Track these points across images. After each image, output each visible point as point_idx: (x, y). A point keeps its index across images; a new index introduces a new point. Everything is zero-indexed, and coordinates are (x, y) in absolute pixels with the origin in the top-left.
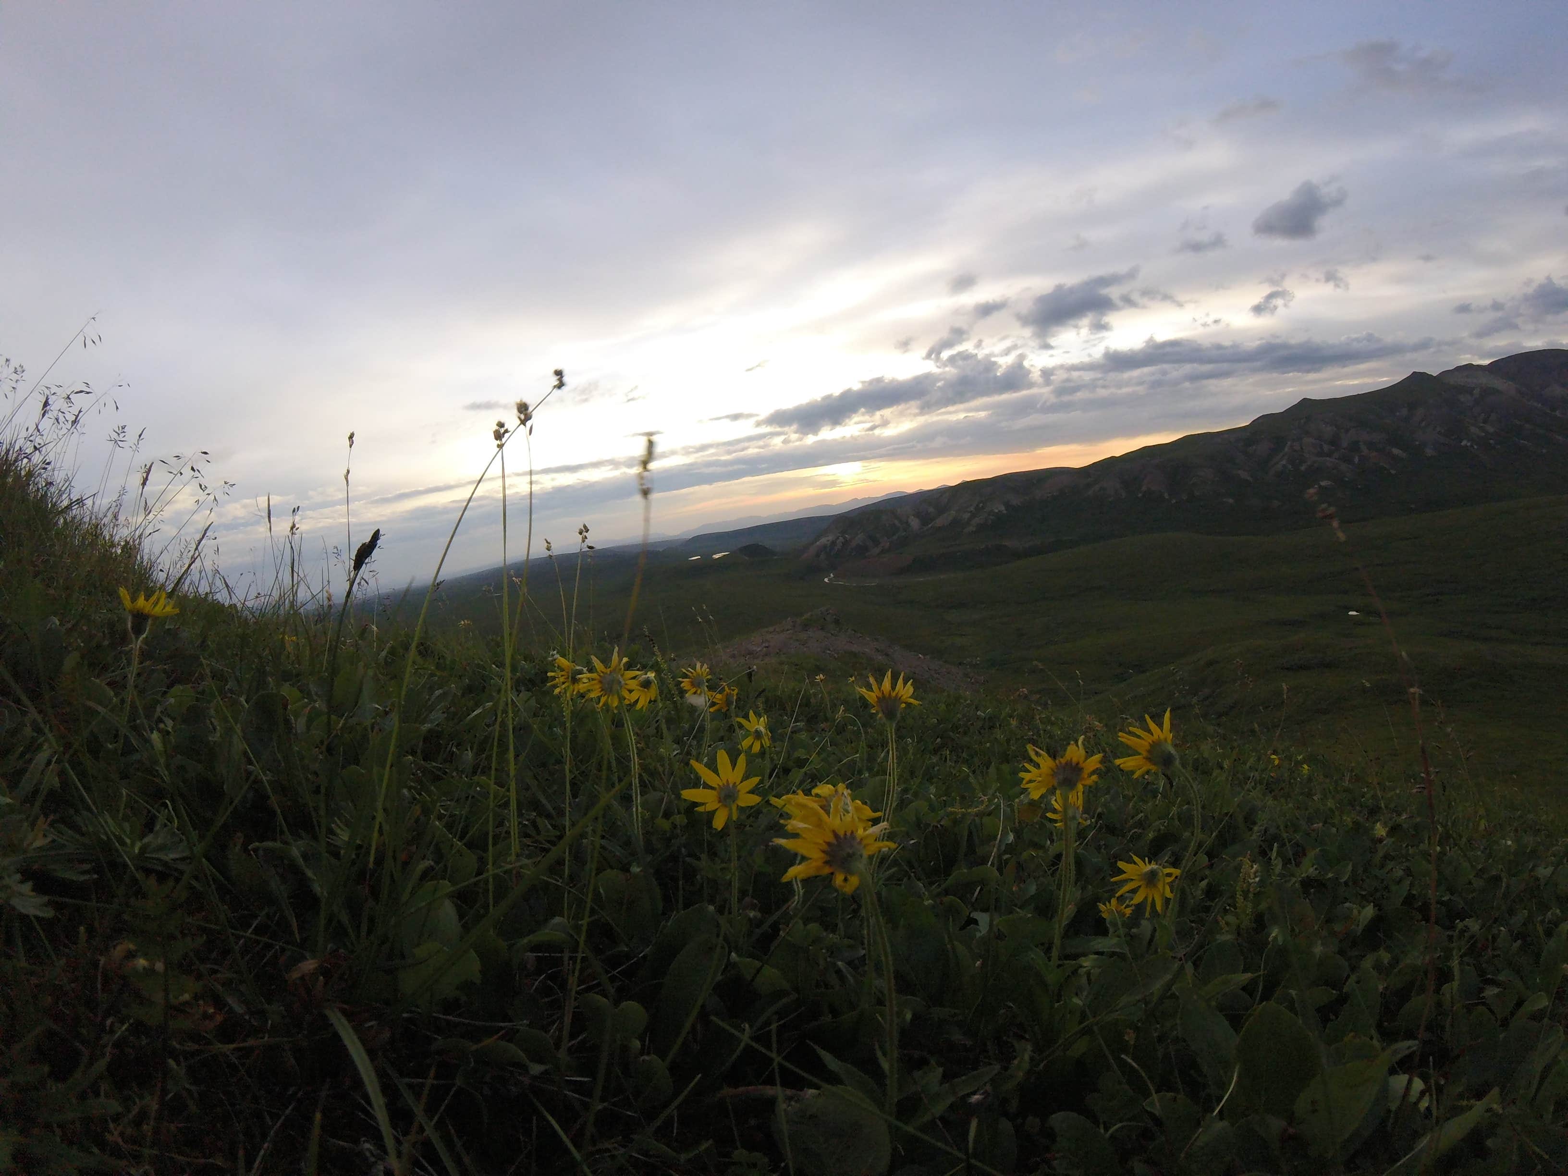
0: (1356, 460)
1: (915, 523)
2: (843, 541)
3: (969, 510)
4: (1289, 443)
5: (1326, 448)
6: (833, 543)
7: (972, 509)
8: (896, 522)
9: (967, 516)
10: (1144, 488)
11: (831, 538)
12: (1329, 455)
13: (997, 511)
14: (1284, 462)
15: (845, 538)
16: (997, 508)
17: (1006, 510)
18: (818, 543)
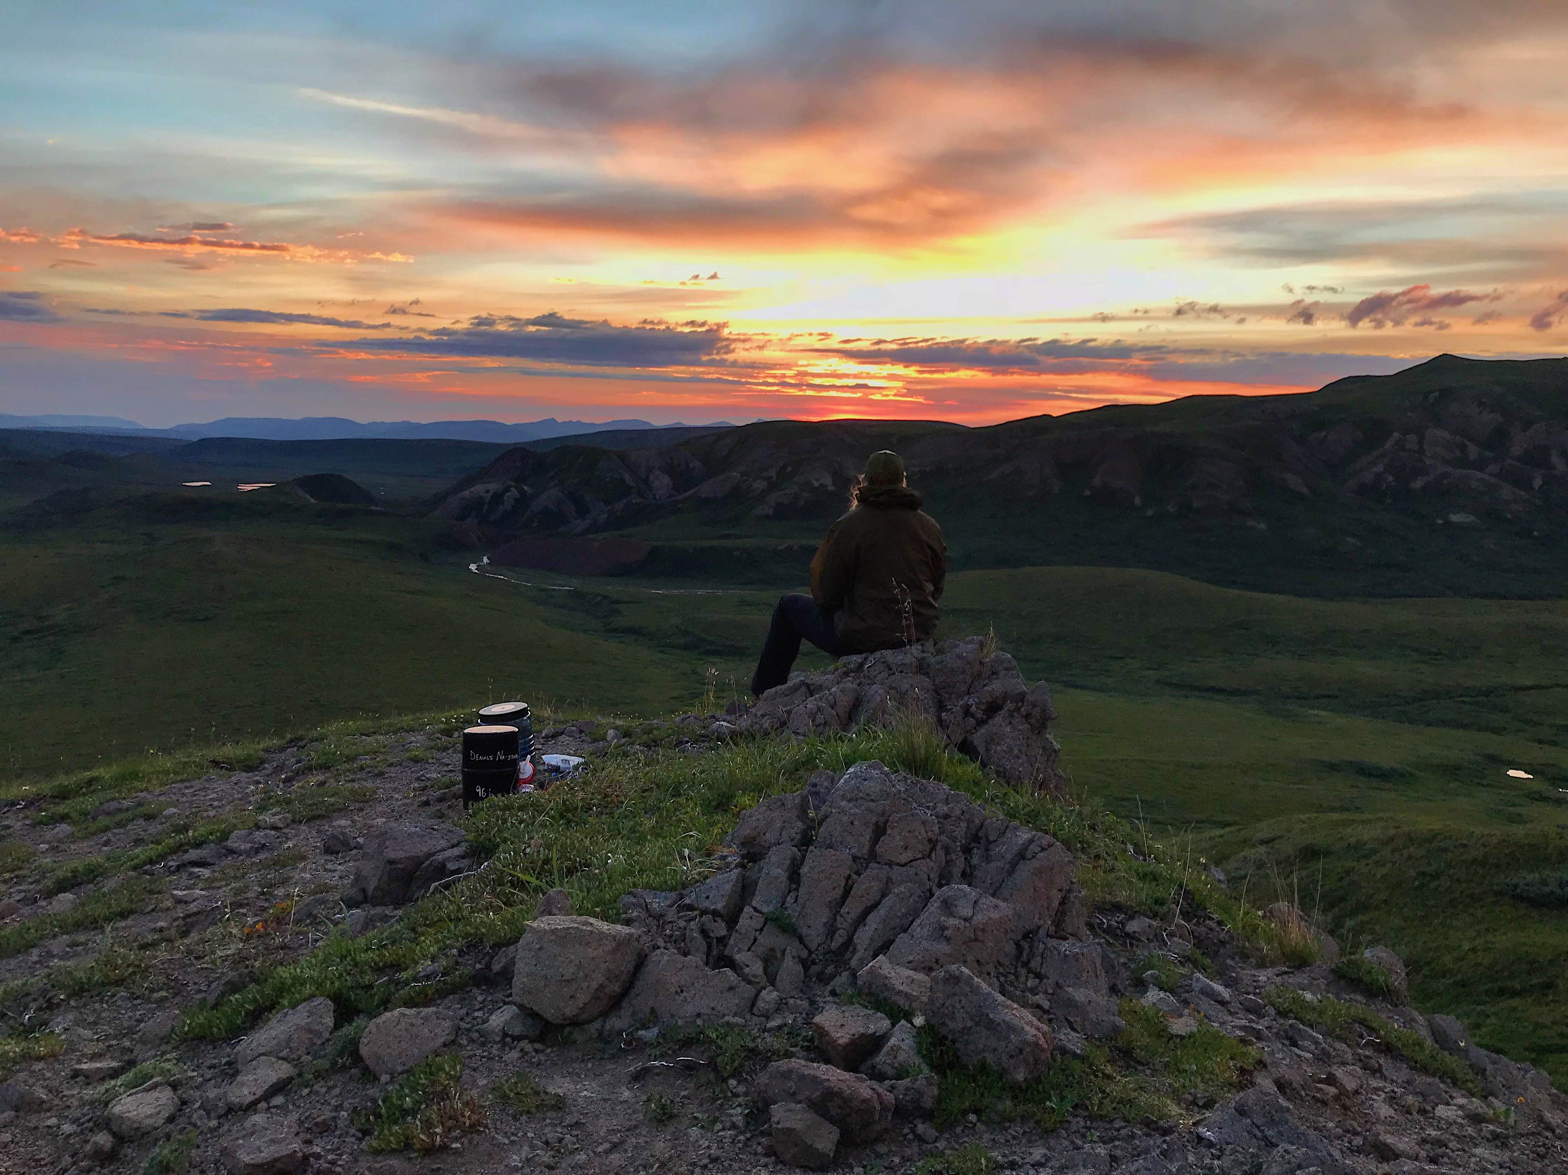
0: (1538, 482)
1: (662, 483)
2: (518, 496)
3: (764, 474)
4: (1396, 435)
5: (1473, 451)
6: (497, 498)
7: (773, 473)
8: (627, 478)
9: (760, 485)
10: (1097, 481)
11: (493, 487)
12: (1480, 465)
13: (816, 484)
14: (1380, 468)
15: (523, 493)
16: (817, 480)
17: (834, 485)
18: (466, 493)
